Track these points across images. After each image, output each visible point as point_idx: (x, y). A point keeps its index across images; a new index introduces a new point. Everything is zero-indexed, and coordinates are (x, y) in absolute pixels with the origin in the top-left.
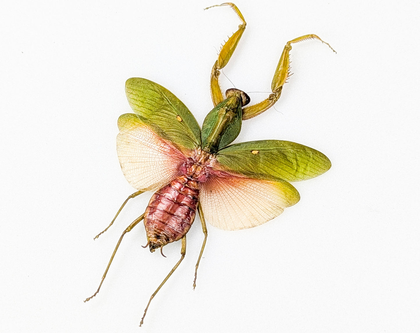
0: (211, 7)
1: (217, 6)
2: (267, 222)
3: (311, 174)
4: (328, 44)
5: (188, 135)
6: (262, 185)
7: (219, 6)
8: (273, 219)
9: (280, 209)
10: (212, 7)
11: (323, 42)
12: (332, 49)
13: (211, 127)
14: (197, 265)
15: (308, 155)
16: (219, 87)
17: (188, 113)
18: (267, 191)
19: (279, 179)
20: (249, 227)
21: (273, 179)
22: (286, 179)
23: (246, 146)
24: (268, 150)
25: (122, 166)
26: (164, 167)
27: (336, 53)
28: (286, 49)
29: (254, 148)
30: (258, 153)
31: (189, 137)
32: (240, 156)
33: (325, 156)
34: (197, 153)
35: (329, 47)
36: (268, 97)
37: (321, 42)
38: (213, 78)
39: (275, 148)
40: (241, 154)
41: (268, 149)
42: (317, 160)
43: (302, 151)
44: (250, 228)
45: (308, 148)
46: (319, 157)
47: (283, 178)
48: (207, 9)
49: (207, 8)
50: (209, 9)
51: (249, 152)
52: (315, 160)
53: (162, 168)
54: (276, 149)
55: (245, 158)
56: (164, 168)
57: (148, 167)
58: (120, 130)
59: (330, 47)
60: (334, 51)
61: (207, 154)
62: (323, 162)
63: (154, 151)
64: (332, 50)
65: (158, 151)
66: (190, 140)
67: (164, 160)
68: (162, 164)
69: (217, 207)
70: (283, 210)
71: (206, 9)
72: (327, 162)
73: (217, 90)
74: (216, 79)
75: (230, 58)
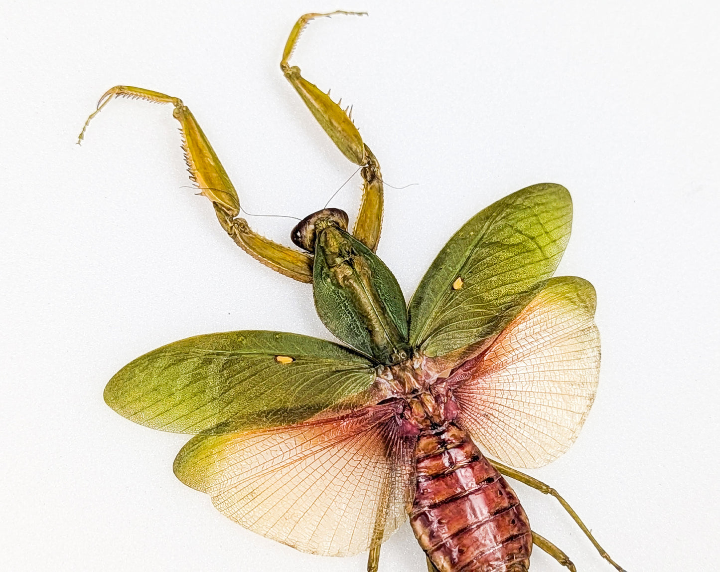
0: (84, 129)
1: (91, 117)
2: (601, 369)
3: (563, 231)
4: (338, 12)
5: (334, 369)
6: (528, 322)
7: (95, 113)
8: (601, 355)
9: (591, 331)
10: (87, 127)
11: (328, 15)
12: (352, 13)
13: (353, 318)
14: (602, 552)
15: (524, 207)
16: (271, 244)
17: (277, 336)
18: (545, 323)
19: (536, 287)
20: (587, 406)
21: (530, 295)
22: (545, 277)
23: (433, 291)
24: (467, 262)
25: (292, 544)
26: (370, 461)
27: (367, 14)
28: (295, 79)
29: (447, 279)
30: (463, 280)
31: (339, 371)
32: (449, 314)
33: (545, 184)
34: (385, 381)
35: (345, 15)
36: (363, 181)
37: (324, 18)
38: (245, 238)
39: (471, 247)
40: (446, 309)
41: (464, 259)
42: (544, 201)
43: (508, 210)
44: (591, 406)
45: (511, 196)
46: (540, 193)
47: (539, 280)
48: (82, 138)
49: (81, 136)
50: (85, 134)
51: (451, 293)
52: (543, 204)
53: (368, 468)
54: (476, 246)
55: (460, 308)
56: (370, 464)
57: (340, 493)
58: (205, 491)
59: (346, 13)
60: (360, 14)
61: (407, 365)
62: (553, 197)
63: (317, 456)
64: (356, 16)
65: (324, 448)
66: (350, 373)
67: (355, 452)
68: (360, 461)
69: (518, 429)
70: (594, 327)
71: (82, 140)
72: (558, 191)
73: (277, 252)
74: (251, 235)
75: (229, 180)
